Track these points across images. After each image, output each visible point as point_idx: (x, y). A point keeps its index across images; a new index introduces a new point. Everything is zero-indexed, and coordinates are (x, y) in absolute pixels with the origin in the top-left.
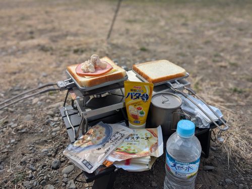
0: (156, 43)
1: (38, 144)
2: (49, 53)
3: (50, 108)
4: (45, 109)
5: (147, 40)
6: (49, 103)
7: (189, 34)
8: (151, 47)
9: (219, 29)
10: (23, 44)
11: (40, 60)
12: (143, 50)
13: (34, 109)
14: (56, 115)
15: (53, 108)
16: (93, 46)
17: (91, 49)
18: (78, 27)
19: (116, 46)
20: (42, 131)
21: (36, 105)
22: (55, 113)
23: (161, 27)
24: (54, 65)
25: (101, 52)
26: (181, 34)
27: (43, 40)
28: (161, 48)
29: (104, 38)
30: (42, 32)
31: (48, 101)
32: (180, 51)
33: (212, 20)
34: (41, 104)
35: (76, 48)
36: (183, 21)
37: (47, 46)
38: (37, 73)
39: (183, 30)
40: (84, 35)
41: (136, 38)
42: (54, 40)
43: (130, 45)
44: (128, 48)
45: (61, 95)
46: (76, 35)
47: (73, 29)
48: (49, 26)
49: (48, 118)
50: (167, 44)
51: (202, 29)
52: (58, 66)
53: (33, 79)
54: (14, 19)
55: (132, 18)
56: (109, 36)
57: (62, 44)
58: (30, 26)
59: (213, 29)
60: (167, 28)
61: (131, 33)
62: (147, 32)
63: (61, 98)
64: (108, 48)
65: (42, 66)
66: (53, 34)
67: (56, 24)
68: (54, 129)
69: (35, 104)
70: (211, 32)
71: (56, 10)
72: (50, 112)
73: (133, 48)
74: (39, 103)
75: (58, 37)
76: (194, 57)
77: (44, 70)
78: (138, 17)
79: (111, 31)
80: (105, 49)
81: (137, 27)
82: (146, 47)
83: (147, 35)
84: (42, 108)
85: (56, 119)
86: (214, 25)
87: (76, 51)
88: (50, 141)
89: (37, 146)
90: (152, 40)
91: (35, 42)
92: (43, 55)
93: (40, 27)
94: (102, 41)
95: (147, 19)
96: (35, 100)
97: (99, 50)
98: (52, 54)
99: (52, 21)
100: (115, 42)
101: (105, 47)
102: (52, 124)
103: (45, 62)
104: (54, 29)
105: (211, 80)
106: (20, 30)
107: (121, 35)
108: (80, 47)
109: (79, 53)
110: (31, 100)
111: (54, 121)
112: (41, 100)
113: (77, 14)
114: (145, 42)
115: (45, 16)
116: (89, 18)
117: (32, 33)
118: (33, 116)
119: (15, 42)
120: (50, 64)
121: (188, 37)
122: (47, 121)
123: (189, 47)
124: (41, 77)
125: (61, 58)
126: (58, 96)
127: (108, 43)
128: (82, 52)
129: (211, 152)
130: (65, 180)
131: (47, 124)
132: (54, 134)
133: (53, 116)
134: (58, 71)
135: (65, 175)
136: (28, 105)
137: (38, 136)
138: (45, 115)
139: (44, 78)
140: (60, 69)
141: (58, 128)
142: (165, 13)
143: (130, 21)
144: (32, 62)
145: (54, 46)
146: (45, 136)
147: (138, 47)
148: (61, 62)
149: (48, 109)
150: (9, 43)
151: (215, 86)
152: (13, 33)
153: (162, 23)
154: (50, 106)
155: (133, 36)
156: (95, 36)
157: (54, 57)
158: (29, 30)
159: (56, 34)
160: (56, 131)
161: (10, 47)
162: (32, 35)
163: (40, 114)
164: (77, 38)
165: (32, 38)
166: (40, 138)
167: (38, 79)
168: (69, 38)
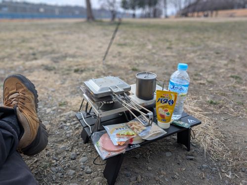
0: (144, 64)
1: (56, 142)
2: (53, 72)
3: (62, 116)
4: (58, 116)
5: (137, 62)
6: (61, 112)
7: (173, 56)
8: (141, 68)
9: (198, 53)
10: (28, 64)
11: (46, 78)
12: (134, 70)
13: (49, 117)
14: (68, 121)
15: (65, 116)
16: (91, 66)
17: (89, 69)
18: (76, 50)
19: (110, 67)
20: (58, 133)
21: (50, 114)
22: (67, 120)
23: (149, 50)
24: (58, 83)
25: (98, 71)
26: (166, 56)
27: (45, 61)
29: (100, 59)
30: (43, 53)
31: (59, 110)
32: (166, 71)
33: (193, 45)
34: (54, 114)
35: (76, 68)
36: (168, 44)
37: (50, 66)
38: (46, 89)
39: (168, 53)
40: (82, 56)
41: (127, 59)
42: (55, 60)
43: (123, 66)
44: (121, 68)
45: (69, 106)
46: (74, 56)
47: (71, 51)
48: (49, 49)
49: (62, 124)
50: (154, 65)
51: (185, 52)
52: (63, 83)
53: (43, 94)
54: (15, 42)
55: (122, 41)
56: (104, 60)
57: (63, 64)
58: (31, 48)
59: (194, 52)
60: (154, 51)
61: (123, 55)
62: (137, 54)
63: (70, 109)
64: (104, 68)
65: (49, 83)
66: (53, 55)
67: (55, 47)
68: (68, 132)
69: (48, 113)
70: (192, 55)
71: (52, 33)
72: (63, 119)
73: (125, 68)
74: (52, 112)
75: (58, 58)
77: (51, 86)
78: (127, 41)
79: (107, 53)
80: (102, 69)
81: (127, 50)
82: (137, 68)
83: (137, 58)
84: (55, 116)
85: (68, 124)
86: (195, 49)
87: (76, 71)
88: (65, 140)
89: (56, 144)
90: (142, 61)
91: (39, 62)
92: (48, 74)
93: (41, 49)
94: (99, 63)
95: (136, 42)
96: (48, 110)
97: (96, 70)
98: (55, 73)
99: (51, 44)
100: (109, 63)
101: (101, 67)
102: (65, 128)
103: (51, 80)
104: (53, 52)
105: (192, 94)
106: (23, 51)
107: (114, 57)
108: (79, 67)
109: (79, 72)
110: (45, 110)
111: (67, 126)
112: (54, 110)
113: (72, 37)
114: (136, 64)
115: (43, 39)
116: (84, 41)
117: (34, 54)
118: (49, 122)
119: (21, 62)
120: (55, 81)
121: (172, 59)
122: (61, 125)
124: (49, 92)
125: (65, 77)
126: (68, 107)
127: (104, 64)
128: (82, 71)
129: (191, 147)
130: (83, 167)
131: (61, 128)
132: (68, 135)
133: (65, 122)
134: (64, 87)
135: (82, 164)
136: (43, 114)
137: (56, 137)
138: (60, 121)
139: (53, 93)
140: (65, 85)
141: (71, 131)
142: (151, 38)
143: (120, 45)
144: (40, 79)
145: (56, 65)
146: (61, 137)
147: (129, 67)
148: (65, 79)
149: (61, 117)
150: (16, 63)
151: (195, 99)
152: (17, 55)
153: (150, 47)
154: (62, 115)
155: (125, 58)
156: (91, 57)
157: (58, 76)
158: (31, 51)
159: (56, 55)
160: (69, 133)
161: (18, 66)
162: (35, 56)
163: (55, 120)
164: (75, 60)
165: (36, 59)
166: (57, 138)
167: (47, 94)
168: (68, 59)
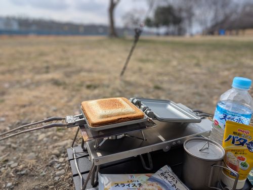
0: (170, 82)
2: (61, 87)
3: (56, 147)
4: (51, 147)
5: (160, 78)
6: (56, 141)
7: (204, 74)
8: (165, 86)
9: (233, 70)
10: (38, 77)
11: (52, 94)
12: (157, 88)
13: (39, 147)
14: (62, 155)
15: (59, 146)
16: (106, 82)
17: (103, 86)
18: (92, 64)
19: (128, 83)
20: (44, 173)
21: (42, 143)
22: (61, 152)
23: (174, 67)
24: (66, 99)
25: (113, 88)
26: (195, 73)
27: (57, 75)
28: (175, 87)
29: (118, 75)
30: (57, 67)
31: (55, 137)
32: (196, 91)
33: (224, 62)
34: (47, 142)
35: (88, 83)
36: (195, 61)
37: (60, 80)
38: (47, 107)
39: (197, 70)
40: (98, 71)
41: (149, 76)
42: (68, 75)
43: (144, 83)
44: (141, 86)
45: (69, 132)
46: (90, 71)
47: (87, 66)
48: (64, 62)
49: (52, 158)
50: (181, 83)
51: (216, 70)
52: (69, 101)
53: (42, 113)
55: (144, 57)
56: (122, 73)
57: (75, 79)
58: (47, 62)
59: (228, 69)
60: (180, 67)
61: (144, 71)
62: (159, 70)
63: (69, 136)
64: (121, 85)
65: (53, 101)
67: (71, 61)
68: (58, 173)
69: (41, 141)
70: (226, 73)
71: (72, 48)
72: (56, 151)
73: (146, 86)
74: (45, 139)
75: (72, 72)
76: (212, 97)
77: (54, 104)
78: (151, 57)
79: (125, 68)
80: (119, 86)
81: (150, 66)
82: (160, 86)
83: (160, 74)
84: (47, 146)
85: (61, 160)
86: (228, 66)
87: (89, 87)
88: (51, 187)
90: (166, 78)
91: (50, 76)
92: (56, 89)
93: (57, 63)
94: (116, 78)
95: (159, 59)
96: (41, 136)
97: (112, 86)
98: (64, 88)
99: (68, 59)
100: (128, 79)
101: (118, 83)
102: (57, 166)
103: (56, 97)
104: (68, 65)
107: (134, 73)
108: (93, 83)
109: (92, 88)
110: (38, 136)
111: (58, 163)
112: (48, 137)
113: (92, 52)
114: (159, 81)
115: (62, 54)
116: (103, 56)
117: (47, 68)
118: (37, 155)
119: (30, 76)
120: (61, 98)
121: (203, 77)
122: (51, 161)
123: (205, 86)
124: (50, 111)
125: (74, 93)
126: (67, 133)
127: (122, 80)
128: (95, 87)
131: (50, 166)
132: (57, 178)
133: (58, 156)
134: (69, 106)
136: (33, 142)
137: (39, 180)
138: (50, 154)
139: (54, 113)
140: (71, 104)
141: (63, 171)
143: (142, 61)
144: (44, 95)
145: (67, 81)
146: (47, 180)
147: (151, 85)
148: (73, 96)
149: (54, 147)
150: (24, 76)
152: (30, 67)
153: (175, 63)
154: (56, 144)
155: (146, 74)
156: (109, 72)
157: (66, 92)
158: (45, 65)
159: (69, 70)
160: (59, 175)
161: (25, 80)
162: (47, 70)
163: (45, 153)
164: (90, 75)
165: (47, 72)
166: (41, 182)
167: (48, 113)
168: (83, 74)
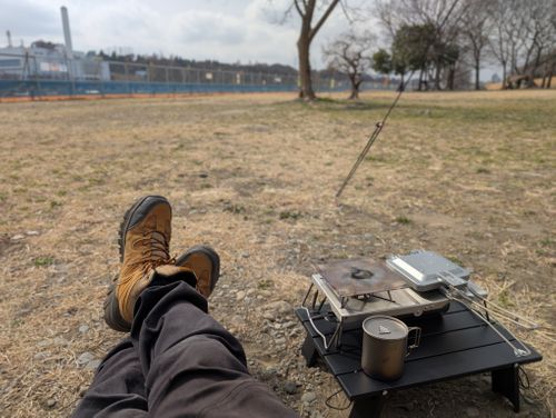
2: (241, 217)
3: (267, 309)
4: (259, 309)
5: (408, 202)
6: (262, 301)
8: (415, 217)
12: (403, 221)
14: (277, 320)
15: (271, 309)
16: (311, 208)
17: (308, 214)
22: (275, 317)
23: (435, 177)
25: (326, 220)
27: (229, 194)
31: (260, 297)
35: (282, 209)
40: (292, 185)
43: (378, 211)
45: (277, 290)
46: (277, 184)
49: (266, 324)
50: (447, 213)
51: (521, 184)
61: (377, 185)
63: (279, 295)
64: (337, 212)
65: (237, 239)
66: (238, 180)
68: (277, 341)
69: (241, 300)
72: (268, 314)
73: (383, 216)
74: (246, 298)
75: (247, 186)
77: (241, 246)
80: (334, 215)
82: (409, 217)
83: (409, 193)
84: (254, 307)
85: (277, 325)
87: (284, 216)
88: (274, 356)
89: (259, 361)
90: (419, 203)
91: (215, 193)
92: (234, 220)
96: (240, 295)
97: (322, 216)
98: (246, 218)
100: (348, 202)
101: (332, 210)
102: (273, 333)
107: (359, 188)
108: (288, 208)
109: (289, 219)
110: (234, 293)
111: (275, 330)
112: (250, 295)
118: (244, 317)
122: (265, 327)
124: (240, 258)
125: (263, 227)
126: (274, 292)
127: (337, 204)
128: (295, 217)
129: (522, 405)
131: (266, 332)
133: (272, 321)
136: (232, 301)
137: (257, 347)
138: (262, 318)
139: (245, 260)
143: (371, 160)
145: (245, 203)
146: (266, 348)
147: (392, 215)
149: (264, 310)
154: (266, 306)
157: (250, 224)
159: (244, 181)
163: (254, 316)
164: (281, 191)
166: (260, 350)
168: (267, 190)
